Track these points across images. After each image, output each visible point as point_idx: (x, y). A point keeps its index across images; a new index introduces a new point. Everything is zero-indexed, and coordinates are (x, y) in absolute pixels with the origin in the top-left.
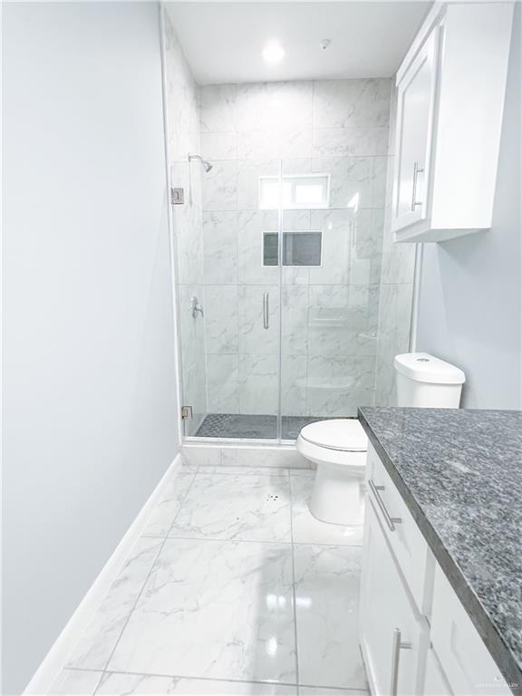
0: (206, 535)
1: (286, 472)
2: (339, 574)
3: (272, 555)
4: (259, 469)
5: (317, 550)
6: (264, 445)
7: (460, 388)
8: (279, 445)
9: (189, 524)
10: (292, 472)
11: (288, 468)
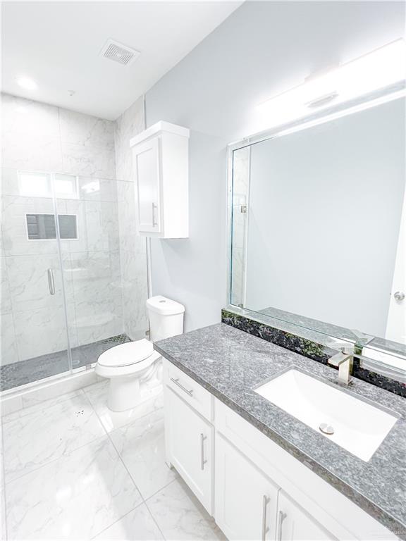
0: (40, 463)
1: (81, 391)
2: (141, 436)
3: (97, 448)
4: (59, 398)
5: (124, 430)
6: (59, 379)
7: (183, 315)
8: (72, 374)
9: (20, 464)
10: (85, 390)
11: (82, 388)
